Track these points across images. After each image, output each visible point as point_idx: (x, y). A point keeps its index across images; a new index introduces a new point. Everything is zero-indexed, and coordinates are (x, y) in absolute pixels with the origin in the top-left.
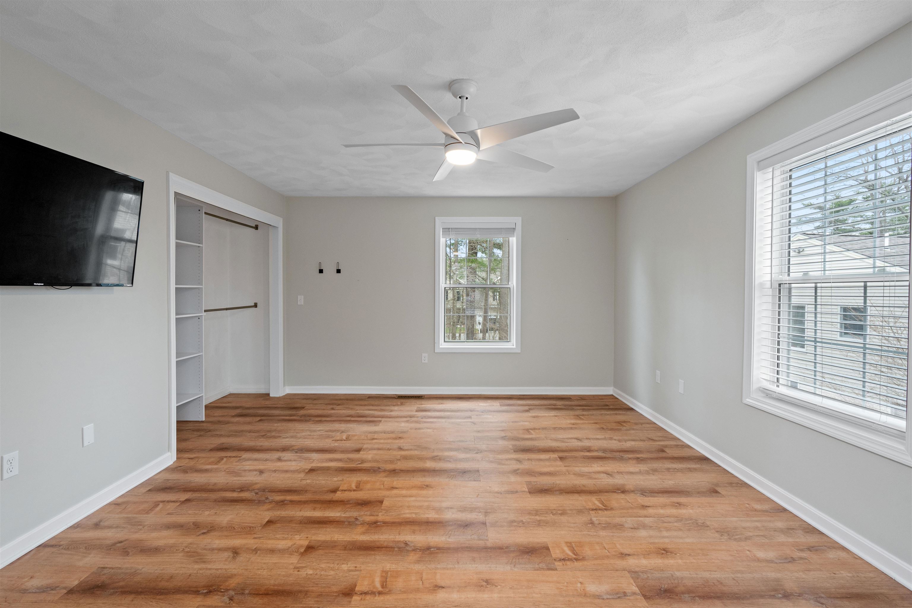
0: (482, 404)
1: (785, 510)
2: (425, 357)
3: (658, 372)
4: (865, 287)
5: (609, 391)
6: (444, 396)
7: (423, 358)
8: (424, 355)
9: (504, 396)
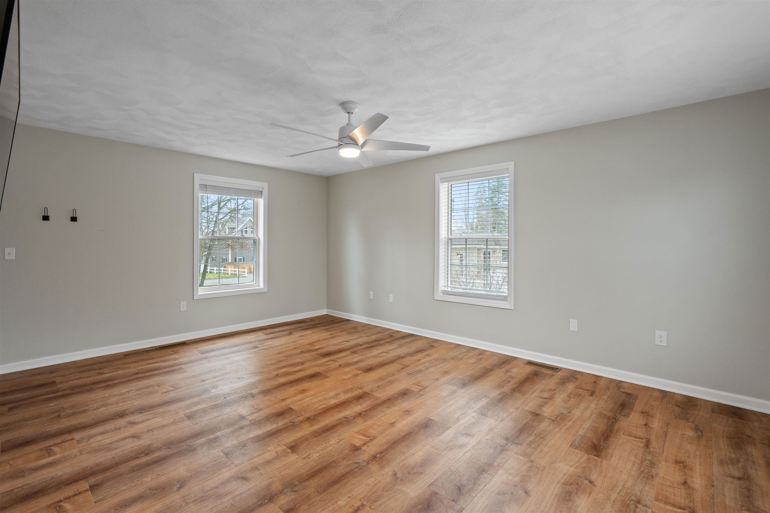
0: (249, 337)
1: (460, 345)
2: (184, 306)
3: (371, 293)
4: (487, 241)
5: (324, 312)
6: (208, 338)
7: (181, 306)
8: (182, 303)
9: (258, 329)
